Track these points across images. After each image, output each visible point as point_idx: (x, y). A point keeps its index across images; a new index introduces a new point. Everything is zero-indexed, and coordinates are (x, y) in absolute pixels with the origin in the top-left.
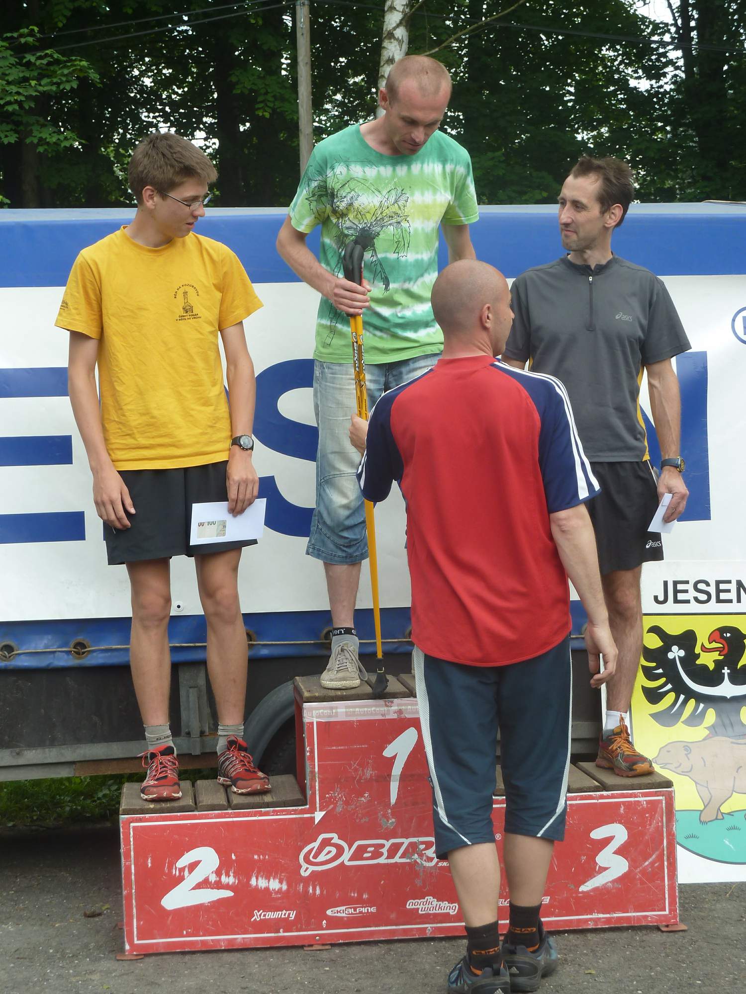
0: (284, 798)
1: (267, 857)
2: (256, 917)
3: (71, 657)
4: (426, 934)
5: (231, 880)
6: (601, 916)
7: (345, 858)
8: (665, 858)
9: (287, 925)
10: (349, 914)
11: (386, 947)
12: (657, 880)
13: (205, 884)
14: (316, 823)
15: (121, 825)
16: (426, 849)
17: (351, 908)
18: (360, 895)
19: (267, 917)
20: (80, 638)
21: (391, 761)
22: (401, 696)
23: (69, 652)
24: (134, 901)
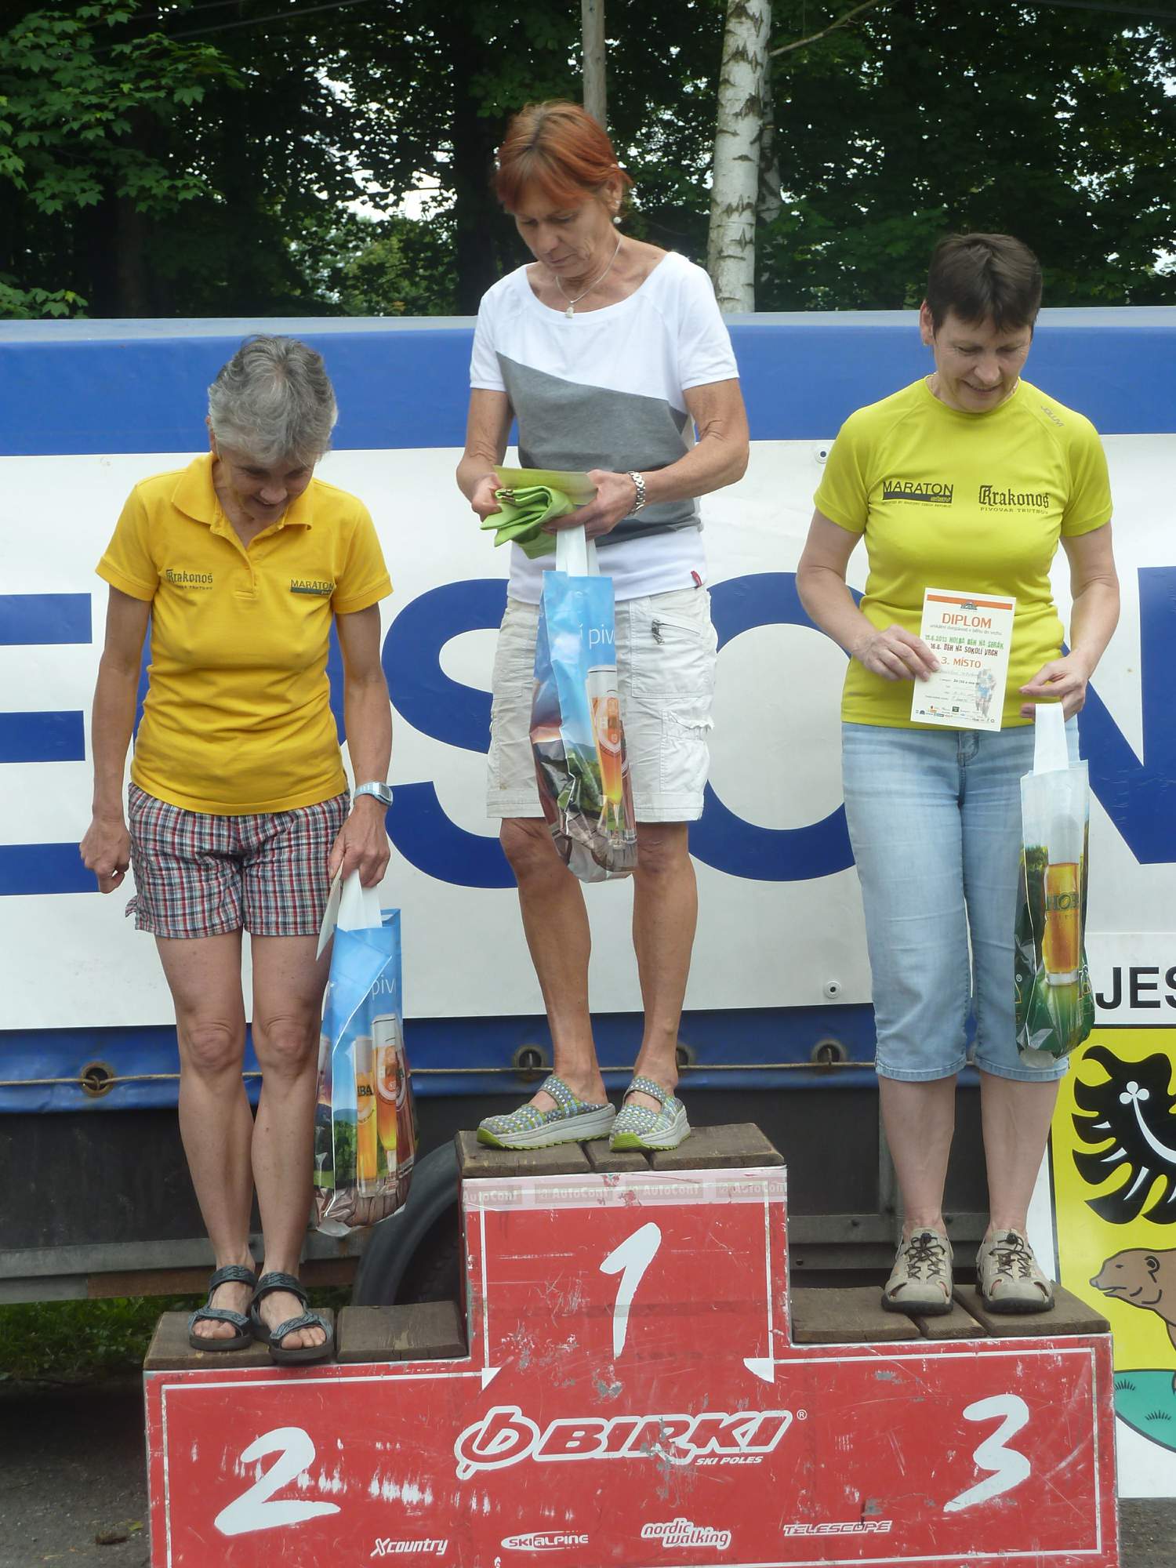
0: (429, 1344)
1: (398, 1446)
2: (378, 1549)
3: (81, 1093)
5: (335, 1485)
6: (982, 1555)
7: (535, 1449)
8: (1096, 1455)
10: (541, 1547)
12: (1082, 1494)
13: (290, 1491)
14: (484, 1387)
15: (146, 1388)
16: (675, 1434)
17: (544, 1536)
18: (560, 1514)
19: (397, 1550)
20: (96, 1062)
21: (615, 1280)
22: (633, 1168)
23: (77, 1086)
24: (167, 1520)
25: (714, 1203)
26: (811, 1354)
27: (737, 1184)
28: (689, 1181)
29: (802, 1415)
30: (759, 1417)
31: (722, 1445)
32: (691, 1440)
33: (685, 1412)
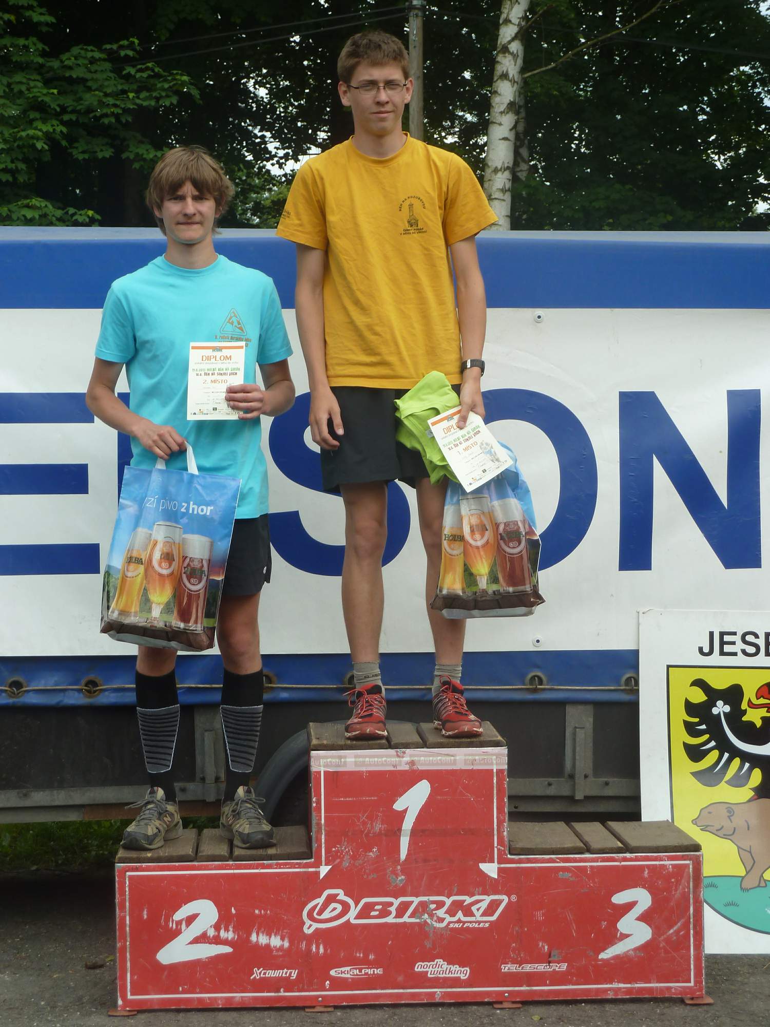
0: (288, 851)
1: (269, 912)
2: (255, 975)
3: (81, 695)
4: (435, 999)
5: (230, 935)
6: (622, 985)
7: (351, 916)
8: (691, 926)
9: (288, 984)
10: (354, 975)
11: (391, 1011)
12: (682, 949)
13: (202, 939)
14: (322, 876)
15: (117, 874)
16: (437, 909)
17: (356, 969)
18: (366, 956)
19: (267, 975)
20: (92, 677)
21: (402, 814)
22: (414, 746)
23: (80, 691)
24: (128, 955)
25: (464, 768)
26: (520, 861)
27: (477, 758)
28: (448, 755)
29: (514, 898)
30: (488, 899)
31: (465, 915)
32: (446, 913)
33: (443, 895)
